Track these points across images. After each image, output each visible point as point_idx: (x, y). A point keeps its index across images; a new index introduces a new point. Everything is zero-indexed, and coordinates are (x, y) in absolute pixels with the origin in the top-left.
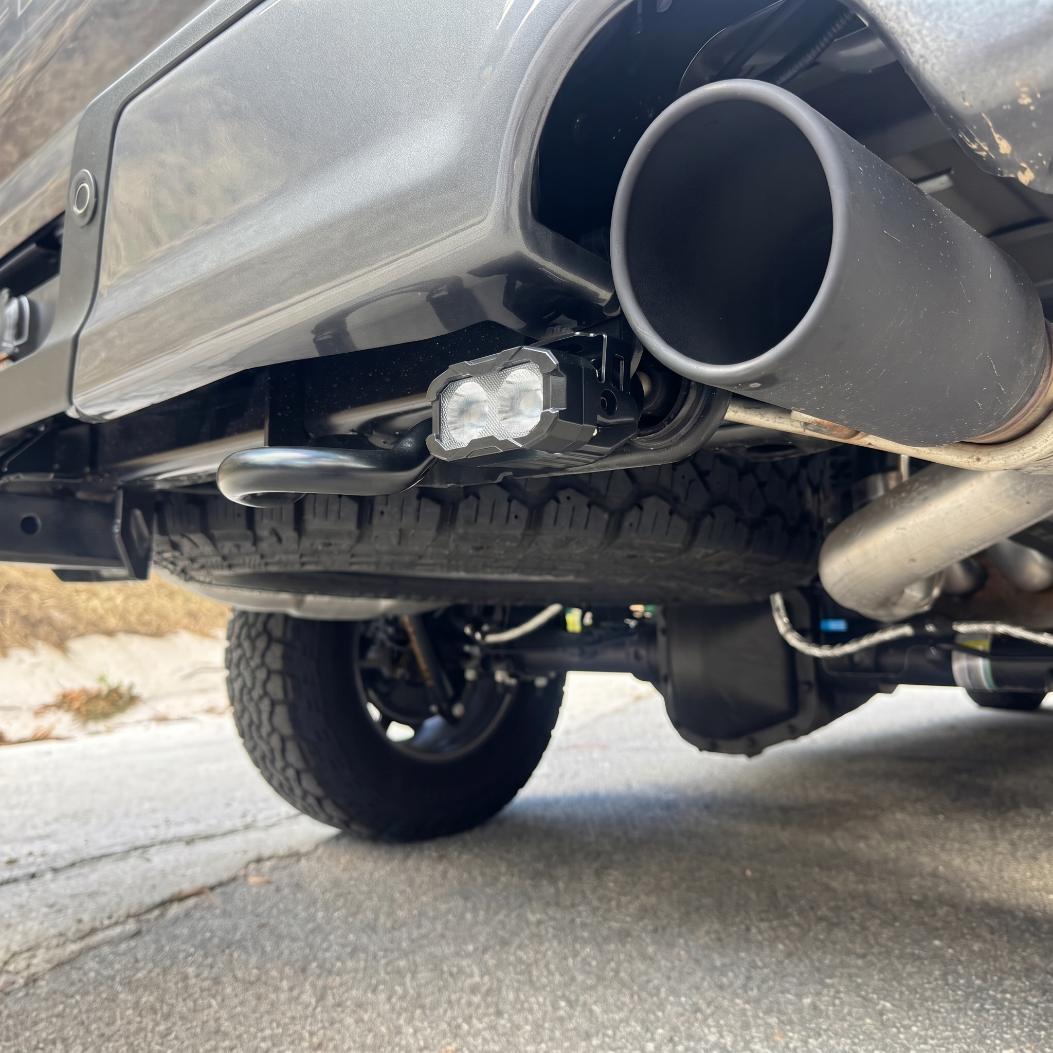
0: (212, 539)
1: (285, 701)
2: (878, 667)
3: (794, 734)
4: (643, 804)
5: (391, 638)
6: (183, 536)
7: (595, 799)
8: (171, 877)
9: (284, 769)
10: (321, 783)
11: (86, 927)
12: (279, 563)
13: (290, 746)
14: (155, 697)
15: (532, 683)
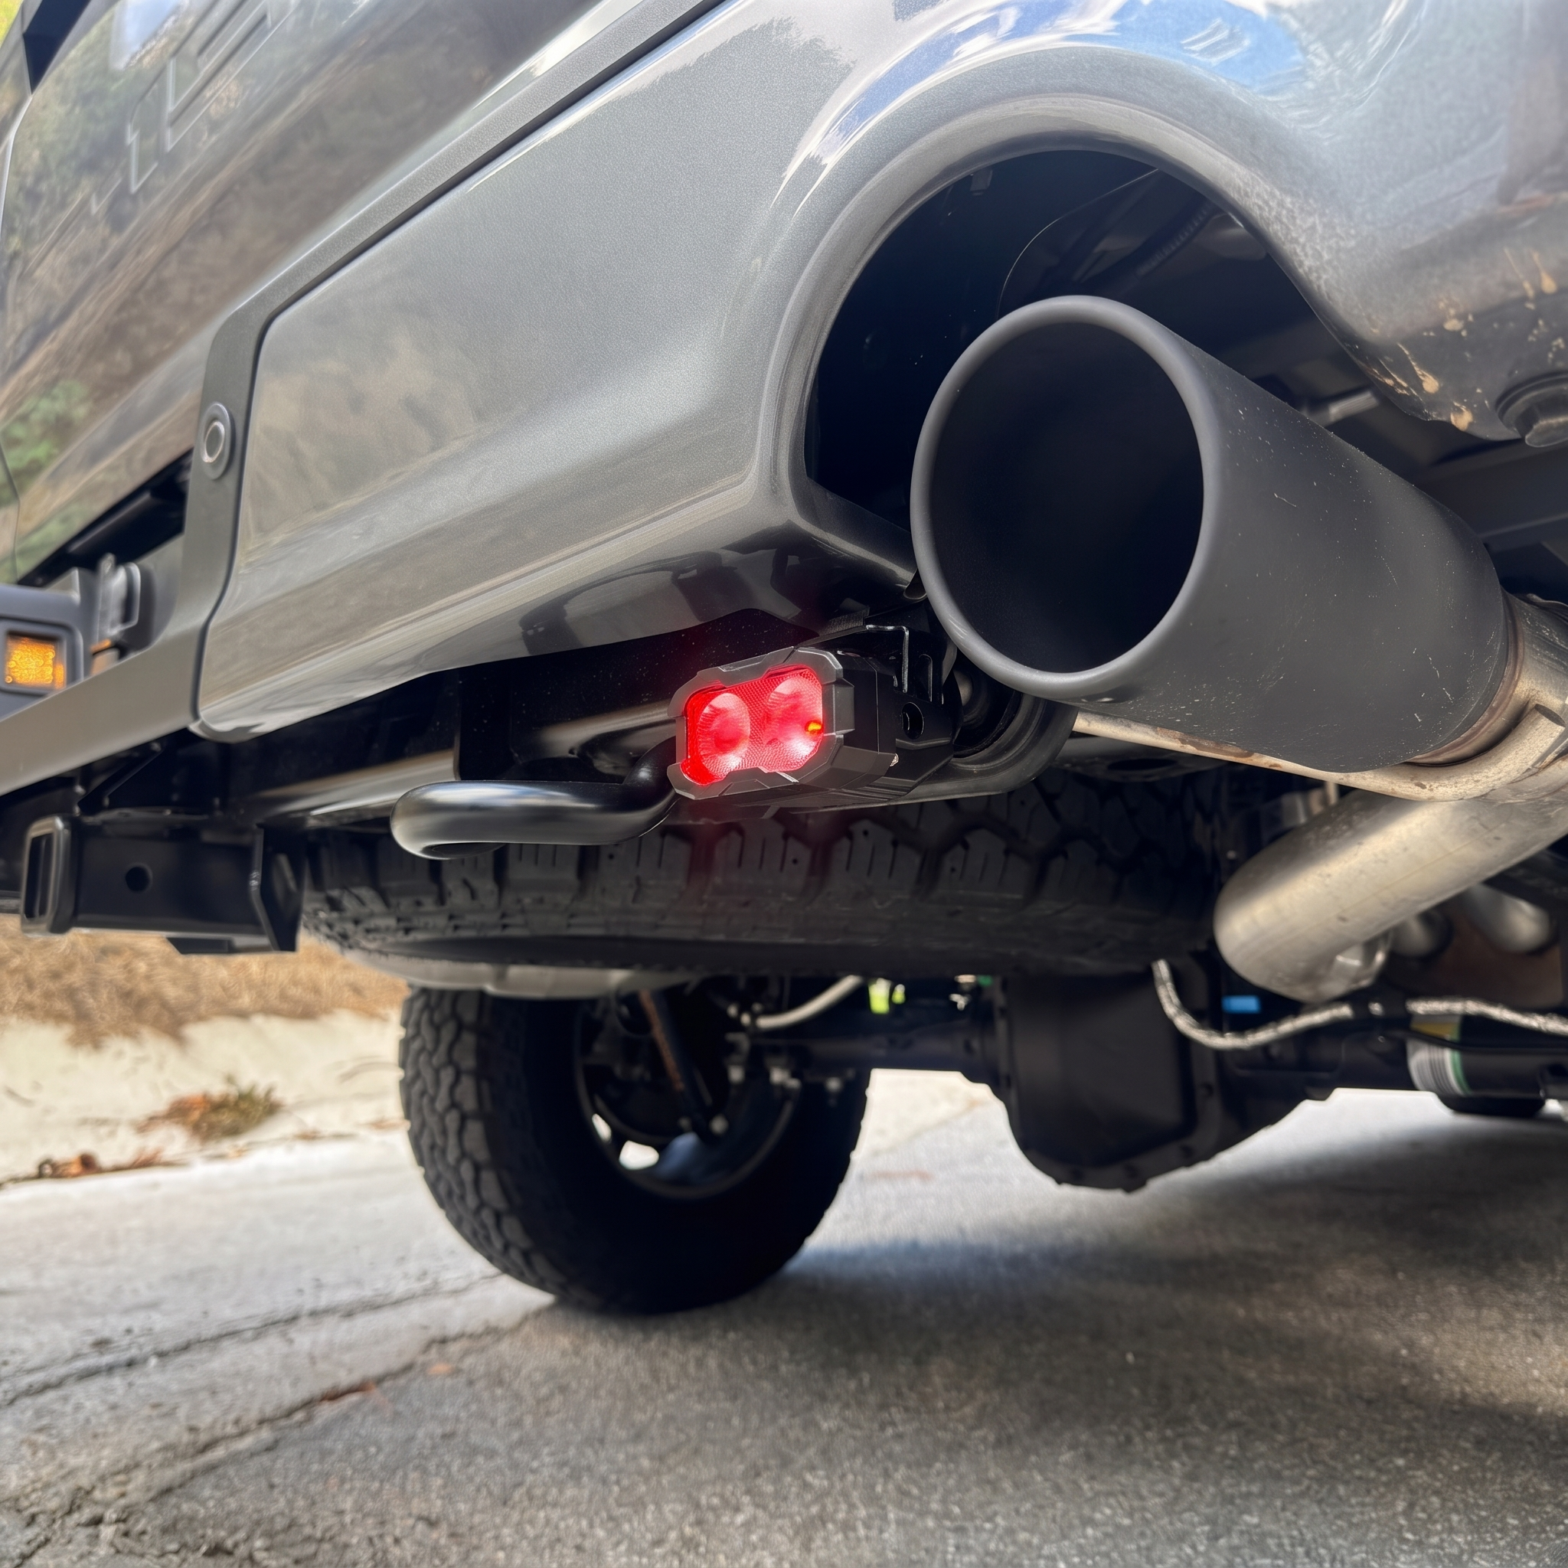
0: (383, 895)
1: (480, 1115)
2: (1304, 1064)
3: (1190, 1158)
4: (981, 1258)
5: (625, 1023)
6: (344, 888)
7: (914, 1249)
8: (322, 1366)
9: (477, 1211)
10: (529, 1230)
11: (203, 1438)
12: (473, 926)
13: (488, 1177)
14: (302, 1105)
15: (821, 1088)
